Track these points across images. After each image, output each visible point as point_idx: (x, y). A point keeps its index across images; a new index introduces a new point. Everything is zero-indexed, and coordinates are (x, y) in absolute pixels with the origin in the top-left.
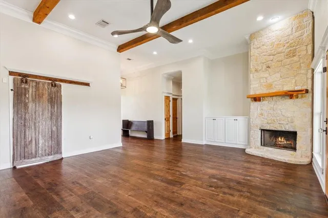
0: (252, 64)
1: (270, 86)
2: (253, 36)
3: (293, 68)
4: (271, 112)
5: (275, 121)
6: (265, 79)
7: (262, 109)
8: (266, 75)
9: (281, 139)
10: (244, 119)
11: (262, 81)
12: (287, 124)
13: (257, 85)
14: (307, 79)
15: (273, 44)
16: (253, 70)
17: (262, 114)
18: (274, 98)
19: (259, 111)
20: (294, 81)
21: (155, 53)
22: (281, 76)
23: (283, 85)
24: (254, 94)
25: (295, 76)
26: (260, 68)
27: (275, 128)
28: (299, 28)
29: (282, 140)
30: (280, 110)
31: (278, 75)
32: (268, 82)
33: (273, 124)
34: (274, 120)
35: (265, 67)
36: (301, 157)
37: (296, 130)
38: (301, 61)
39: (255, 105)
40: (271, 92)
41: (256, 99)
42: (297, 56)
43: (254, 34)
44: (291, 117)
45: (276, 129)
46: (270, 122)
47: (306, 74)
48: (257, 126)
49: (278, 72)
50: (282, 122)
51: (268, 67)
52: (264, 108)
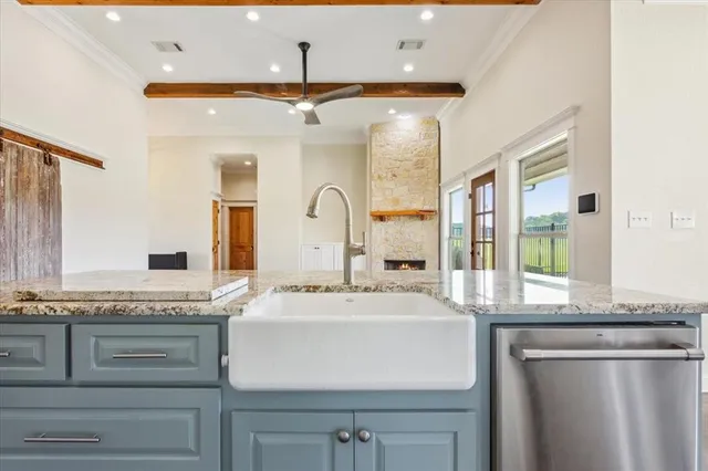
0: (374, 167)
1: (396, 201)
2: (374, 128)
3: (421, 182)
4: (398, 236)
5: (403, 248)
6: (390, 191)
7: (387, 233)
8: (392, 186)
11: (387, 194)
12: (416, 252)
13: (380, 199)
15: (399, 146)
16: (376, 176)
17: (387, 240)
18: (402, 218)
19: (383, 236)
20: (422, 199)
21: (212, 112)
22: (409, 191)
23: (411, 203)
25: (423, 193)
26: (384, 175)
27: (403, 257)
28: (427, 136)
30: (409, 233)
31: (405, 188)
32: (395, 195)
33: (401, 252)
34: (401, 247)
35: (390, 175)
37: (424, 259)
38: (429, 176)
39: (379, 225)
41: (381, 218)
42: (425, 169)
43: (377, 125)
44: (420, 242)
46: (397, 249)
47: (434, 192)
48: (381, 256)
49: (406, 185)
50: (410, 250)
51: (394, 175)
52: (390, 231)
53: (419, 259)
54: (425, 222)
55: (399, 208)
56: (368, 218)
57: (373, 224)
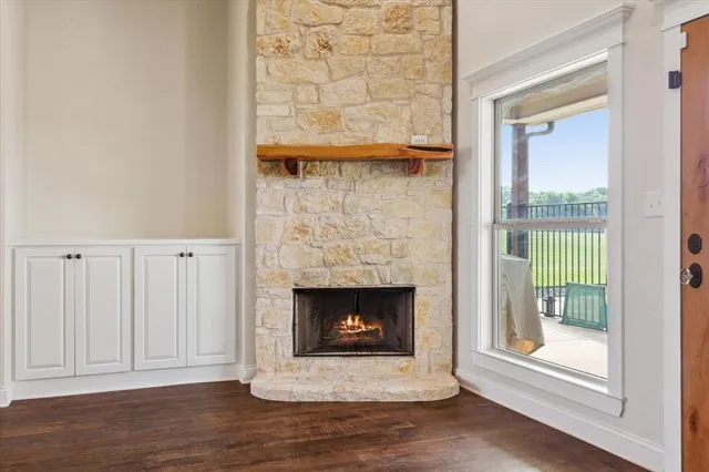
0: (264, 15)
1: (332, 120)
3: (406, 69)
4: (337, 218)
5: (351, 252)
6: (312, 88)
7: (304, 209)
8: (319, 76)
9: (353, 320)
10: (218, 250)
11: (302, 96)
12: (388, 263)
13: (283, 110)
14: (442, 113)
16: (268, 43)
17: (302, 230)
18: (348, 168)
19: (292, 218)
20: (406, 116)
22: (368, 91)
23: (374, 124)
24: (271, 142)
25: (410, 98)
26: (295, 43)
27: (352, 279)
29: (356, 323)
30: (368, 212)
31: (359, 83)
32: (326, 103)
33: (344, 263)
34: (346, 251)
35: (312, 43)
36: (429, 371)
37: (415, 282)
38: (427, 53)
39: (279, 187)
40: (335, 143)
41: (286, 163)
42: (415, 33)
44: (401, 238)
45: (353, 285)
46: (331, 258)
47: (440, 99)
48: (284, 277)
49: (360, 73)
50: (373, 258)
51: (326, 46)
52: (312, 202)
53: (401, 282)
54: (415, 181)
55: (340, 139)
56: (242, 163)
57: (262, 183)
